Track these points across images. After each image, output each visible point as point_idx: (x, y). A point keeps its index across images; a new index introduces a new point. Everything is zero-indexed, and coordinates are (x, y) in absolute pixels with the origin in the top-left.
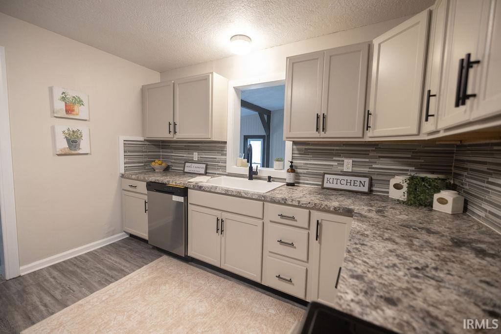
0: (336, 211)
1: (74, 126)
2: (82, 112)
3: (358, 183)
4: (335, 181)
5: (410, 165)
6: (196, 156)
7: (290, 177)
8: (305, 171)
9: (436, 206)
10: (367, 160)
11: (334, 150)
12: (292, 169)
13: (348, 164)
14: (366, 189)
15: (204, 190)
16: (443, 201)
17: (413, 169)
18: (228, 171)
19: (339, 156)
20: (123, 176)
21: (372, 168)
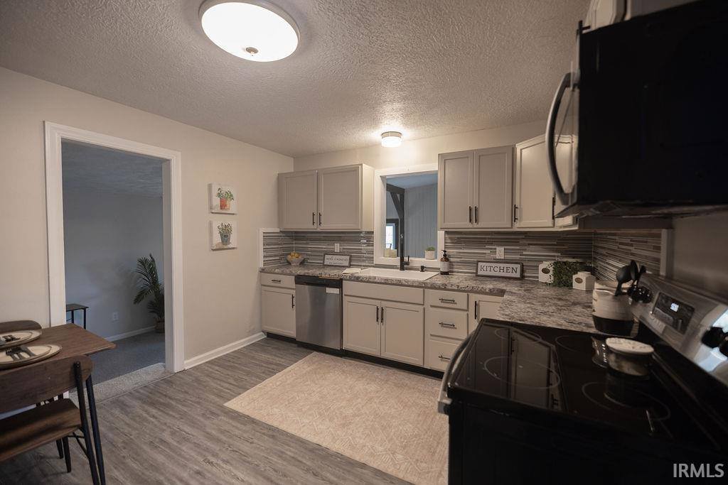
0: (491, 293)
1: (227, 220)
2: (232, 206)
3: (510, 270)
4: (489, 269)
5: (557, 251)
6: (337, 247)
7: (443, 266)
8: (458, 260)
9: (575, 285)
10: (518, 248)
11: (485, 238)
12: (446, 258)
13: (500, 252)
14: (518, 275)
15: (362, 281)
16: (579, 281)
17: (559, 254)
18: (376, 262)
19: (492, 244)
20: (263, 271)
21: (523, 255)
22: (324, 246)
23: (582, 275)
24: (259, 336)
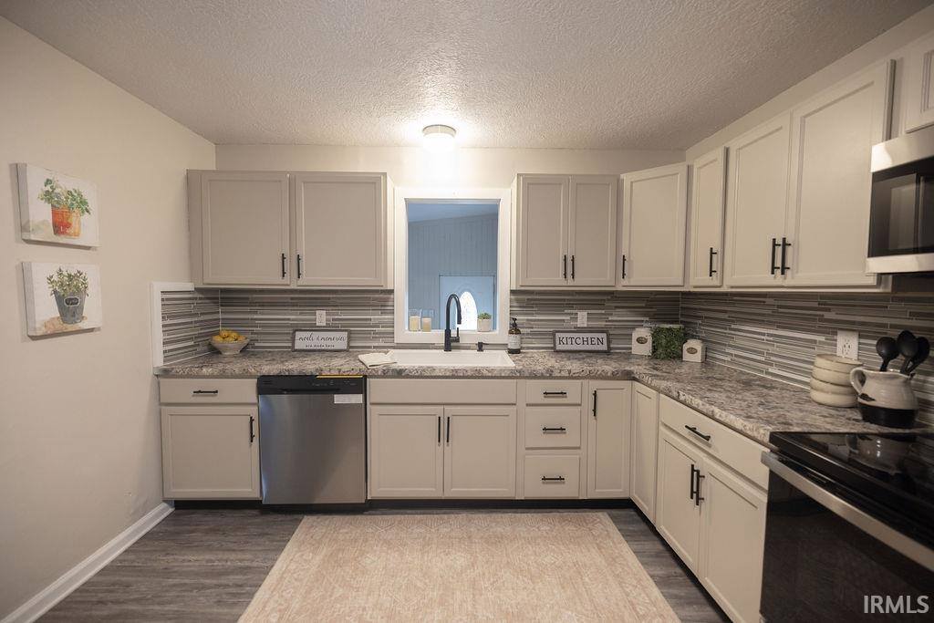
0: (614, 376)
1: (71, 262)
2: (86, 228)
3: (596, 341)
4: (569, 341)
5: (645, 315)
6: (321, 317)
7: (513, 341)
8: (529, 330)
9: (687, 356)
10: (603, 312)
11: (564, 300)
12: (515, 329)
13: (582, 318)
14: (604, 347)
15: (408, 376)
16: (692, 351)
17: (647, 319)
18: (398, 339)
19: (572, 308)
21: (610, 321)
22: (293, 316)
23: (692, 343)
24: (163, 511)
